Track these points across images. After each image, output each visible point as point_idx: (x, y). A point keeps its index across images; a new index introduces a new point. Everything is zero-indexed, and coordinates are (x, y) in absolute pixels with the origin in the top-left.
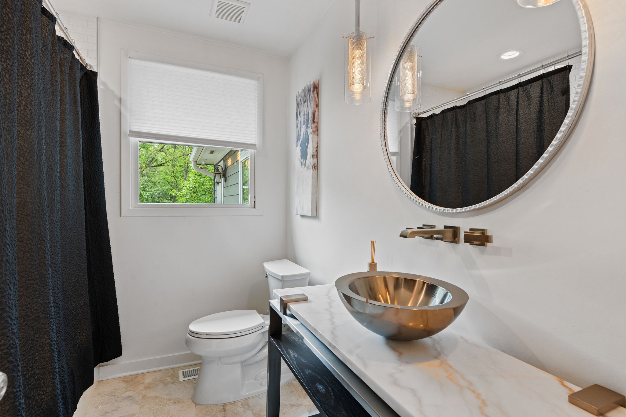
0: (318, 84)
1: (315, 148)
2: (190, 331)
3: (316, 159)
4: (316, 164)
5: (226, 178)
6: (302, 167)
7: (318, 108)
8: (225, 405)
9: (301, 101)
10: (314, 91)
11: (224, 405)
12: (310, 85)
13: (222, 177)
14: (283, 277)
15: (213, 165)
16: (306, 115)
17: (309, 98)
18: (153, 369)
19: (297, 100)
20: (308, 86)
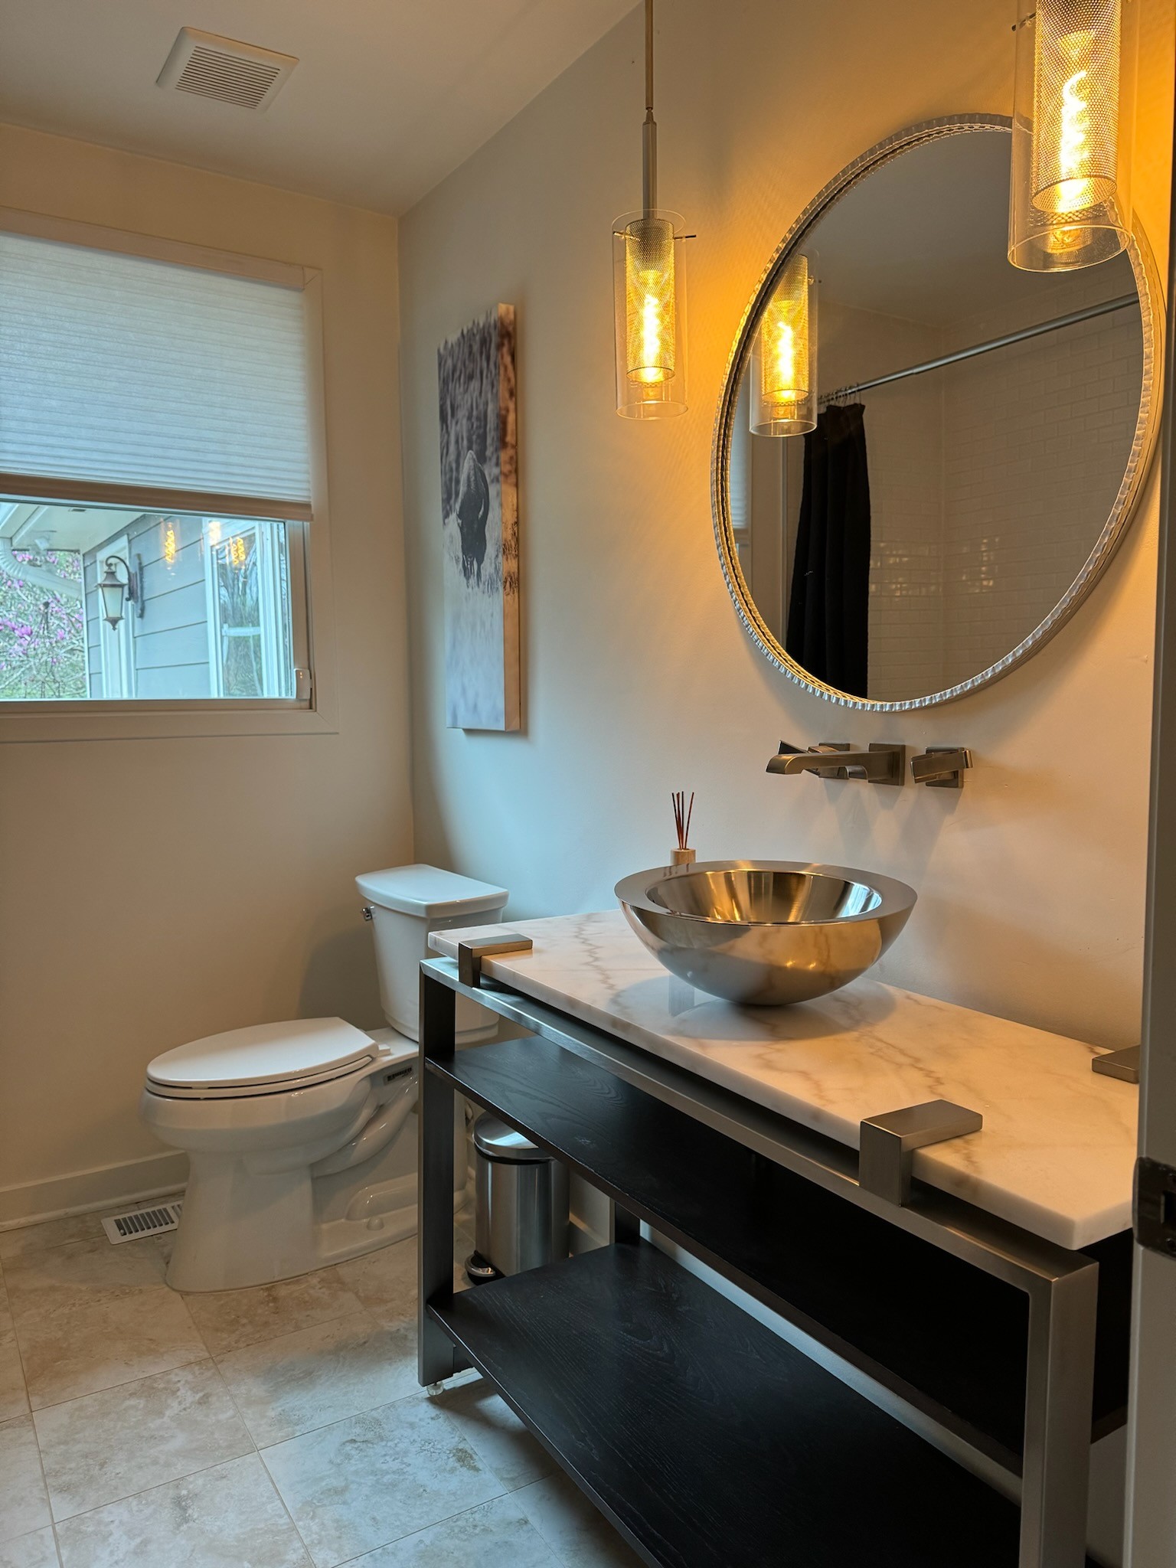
0: (514, 322)
1: (510, 526)
2: (149, 1079)
3: (513, 561)
4: (514, 573)
5: (143, 602)
6: (468, 583)
7: (514, 399)
8: (273, 1286)
9: (458, 373)
10: (500, 346)
11: (270, 1287)
12: (489, 326)
13: (128, 600)
14: (430, 908)
15: (77, 551)
16: (478, 419)
17: (485, 364)
18: (16, 1221)
19: (440, 365)
20: (481, 325)
